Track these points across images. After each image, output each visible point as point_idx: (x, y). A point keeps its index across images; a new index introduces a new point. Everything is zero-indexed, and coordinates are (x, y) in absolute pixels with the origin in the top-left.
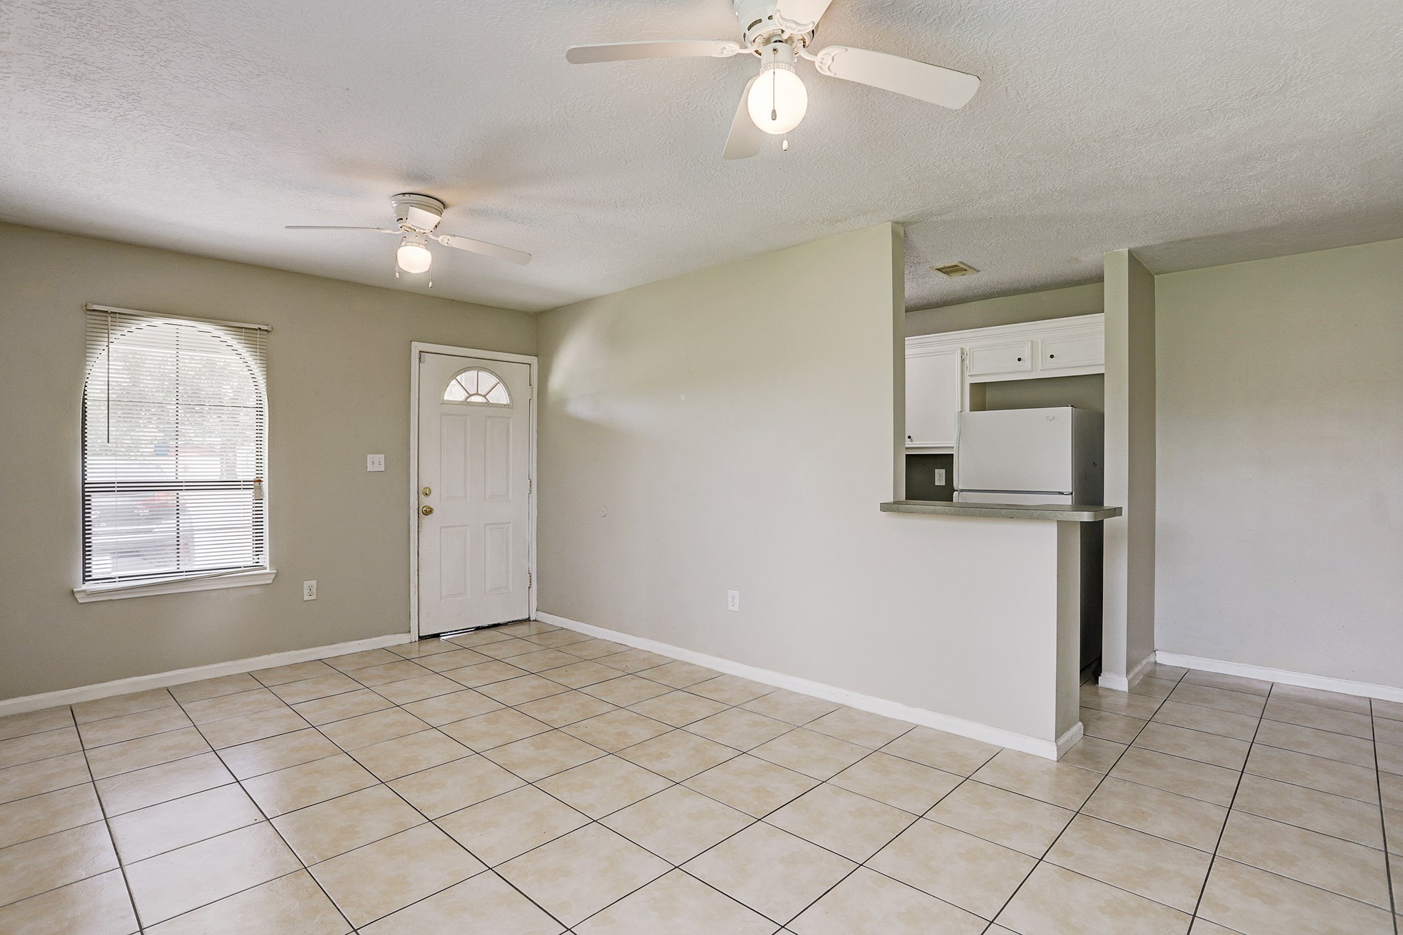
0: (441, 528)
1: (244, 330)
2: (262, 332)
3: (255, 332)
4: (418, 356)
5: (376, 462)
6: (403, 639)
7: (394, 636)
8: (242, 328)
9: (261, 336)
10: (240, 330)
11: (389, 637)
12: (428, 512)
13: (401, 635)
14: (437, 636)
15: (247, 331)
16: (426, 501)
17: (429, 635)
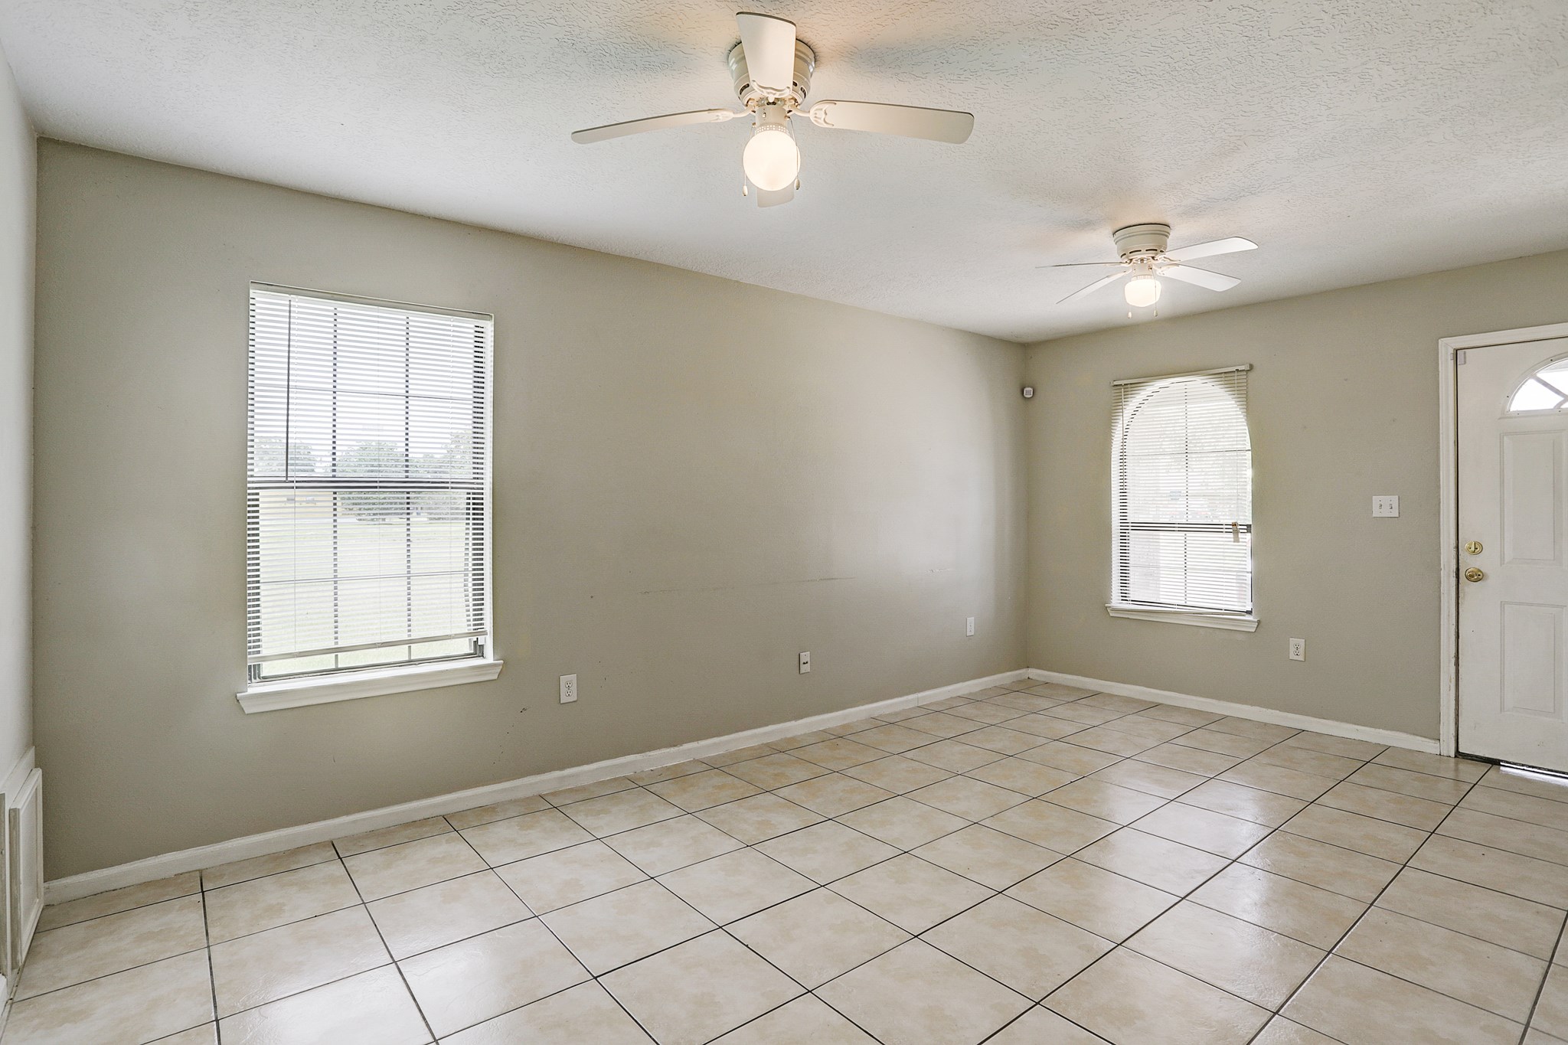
0: (1502, 604)
1: (1223, 375)
2: (1240, 373)
3: (1232, 374)
4: (1450, 357)
5: (1385, 506)
6: (1429, 747)
7: (1412, 737)
8: (1222, 373)
9: (1239, 377)
10: (1219, 376)
11: (1404, 735)
12: (1476, 577)
13: (1424, 739)
14: (1495, 763)
15: (1226, 375)
16: (1469, 563)
17: (1477, 756)
